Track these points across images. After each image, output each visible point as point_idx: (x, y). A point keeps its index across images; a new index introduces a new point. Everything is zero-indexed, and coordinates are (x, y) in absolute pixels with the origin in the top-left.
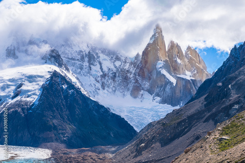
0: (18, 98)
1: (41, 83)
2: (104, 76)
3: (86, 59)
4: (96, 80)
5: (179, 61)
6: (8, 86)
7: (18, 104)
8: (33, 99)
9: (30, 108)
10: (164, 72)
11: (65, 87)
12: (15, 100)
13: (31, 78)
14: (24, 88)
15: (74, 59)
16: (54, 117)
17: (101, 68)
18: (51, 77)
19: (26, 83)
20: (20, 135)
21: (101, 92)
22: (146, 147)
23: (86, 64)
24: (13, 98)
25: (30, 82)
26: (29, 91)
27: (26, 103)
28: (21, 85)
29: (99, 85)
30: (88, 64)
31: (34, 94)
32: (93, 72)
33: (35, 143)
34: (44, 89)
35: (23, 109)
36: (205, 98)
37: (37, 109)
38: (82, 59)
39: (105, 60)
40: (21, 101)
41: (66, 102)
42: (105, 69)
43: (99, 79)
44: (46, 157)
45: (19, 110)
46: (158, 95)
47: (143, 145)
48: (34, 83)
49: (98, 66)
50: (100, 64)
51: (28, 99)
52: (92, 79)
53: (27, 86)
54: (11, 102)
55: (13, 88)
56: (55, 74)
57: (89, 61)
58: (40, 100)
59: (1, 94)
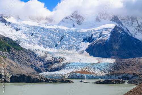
0: (101, 38)
1: (111, 31)
2: (139, 26)
3: (130, 19)
4: (135, 28)
6: (97, 33)
7: (101, 40)
8: (107, 38)
9: (106, 42)
11: (121, 32)
12: (100, 38)
13: (106, 29)
14: (103, 33)
15: (125, 20)
16: (116, 45)
17: (138, 23)
18: (115, 28)
19: (104, 31)
20: (102, 53)
21: (138, 34)
23: (130, 21)
24: (99, 38)
25: (106, 31)
26: (105, 35)
27: (104, 40)
28: (102, 33)
29: (137, 31)
30: (131, 22)
31: (107, 36)
32: (134, 25)
33: (108, 56)
34: (111, 33)
35: (103, 42)
37: (109, 42)
38: (129, 19)
39: (139, 19)
40: (102, 39)
41: (122, 39)
42: (140, 23)
43: (137, 28)
44: (113, 62)
45: (102, 43)
48: (107, 31)
50: (137, 21)
51: (105, 38)
52: (133, 28)
53: (104, 33)
54: (98, 39)
55: (99, 33)
56: (116, 27)
57: (132, 20)
58: (110, 38)
59: (94, 36)
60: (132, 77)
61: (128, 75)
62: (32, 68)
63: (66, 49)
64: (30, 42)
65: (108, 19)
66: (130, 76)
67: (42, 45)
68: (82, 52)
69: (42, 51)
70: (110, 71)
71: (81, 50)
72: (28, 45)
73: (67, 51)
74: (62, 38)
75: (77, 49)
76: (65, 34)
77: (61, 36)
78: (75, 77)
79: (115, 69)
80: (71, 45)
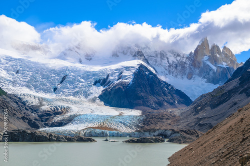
0: (120, 80)
1: (134, 71)
2: (170, 66)
3: (159, 56)
4: (165, 68)
5: (218, 56)
6: (115, 73)
7: (121, 84)
8: (129, 81)
9: (128, 86)
10: (208, 63)
11: (147, 73)
12: (119, 81)
13: (127, 68)
14: (124, 74)
15: (151, 56)
16: (142, 91)
17: (168, 62)
18: (139, 68)
19: (125, 71)
20: (122, 102)
21: (168, 76)
22: (201, 109)
23: (159, 59)
24: (117, 80)
25: (127, 71)
26: (126, 76)
27: (125, 83)
28: (122, 73)
29: (167, 72)
30: (160, 59)
31: (129, 78)
32: (163, 64)
33: (131, 106)
34: (135, 74)
35: (123, 87)
36: (239, 79)
37: (132, 86)
39: (170, 56)
40: (122, 82)
41: (148, 82)
42: (171, 62)
43: (167, 68)
44: (139, 115)
45: (122, 87)
46: (204, 77)
47: (199, 108)
48: (129, 71)
49: (166, 60)
50: (168, 59)
51: (126, 81)
52: (163, 68)
53: (126, 73)
54: (116, 82)
55: (118, 74)
56: (141, 66)
57: (161, 57)
58: (133, 81)
59: (111, 78)
60: (171, 134)
61: (166, 131)
62: (25, 121)
63: (69, 94)
64: (14, 83)
65: (129, 54)
66: (169, 133)
67: (33, 88)
68: (94, 100)
69: (34, 97)
70: (138, 126)
71: (91, 97)
72: (11, 87)
73: (71, 98)
74: (64, 79)
75: (86, 95)
76: (68, 72)
77: (62, 76)
78: (94, 135)
79: (144, 124)
80: (77, 89)
